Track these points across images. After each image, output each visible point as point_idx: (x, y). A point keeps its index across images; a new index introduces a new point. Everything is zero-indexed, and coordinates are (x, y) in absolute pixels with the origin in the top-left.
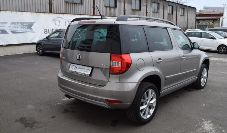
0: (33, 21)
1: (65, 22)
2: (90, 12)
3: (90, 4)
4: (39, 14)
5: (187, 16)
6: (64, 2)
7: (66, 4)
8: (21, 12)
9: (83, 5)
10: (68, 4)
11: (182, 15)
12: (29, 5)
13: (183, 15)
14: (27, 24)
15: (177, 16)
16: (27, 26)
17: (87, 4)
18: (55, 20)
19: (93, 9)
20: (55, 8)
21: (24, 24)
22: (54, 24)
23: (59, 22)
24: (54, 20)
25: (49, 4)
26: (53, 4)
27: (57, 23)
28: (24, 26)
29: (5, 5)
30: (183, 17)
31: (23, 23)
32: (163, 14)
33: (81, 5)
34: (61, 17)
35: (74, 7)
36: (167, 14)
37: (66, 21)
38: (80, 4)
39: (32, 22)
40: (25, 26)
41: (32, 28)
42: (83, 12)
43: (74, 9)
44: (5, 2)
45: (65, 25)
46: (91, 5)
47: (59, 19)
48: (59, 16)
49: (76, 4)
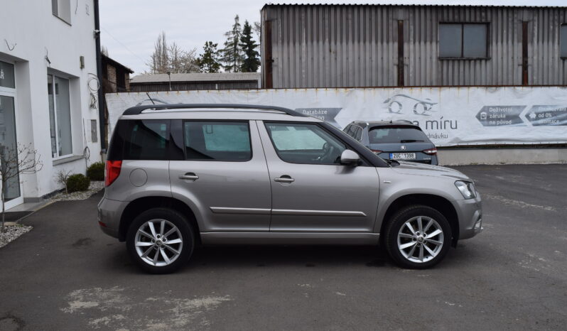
0: (338, 106)
1: (416, 106)
2: (510, 76)
3: (513, 58)
4: (351, 91)
6: (434, 60)
7: (439, 62)
8: (314, 90)
9: (488, 63)
10: (445, 63)
12: (351, 73)
14: (326, 112)
16: (324, 115)
17: (502, 58)
18: (390, 102)
19: (520, 69)
20: (411, 75)
21: (320, 112)
22: (387, 110)
23: (400, 105)
24: (386, 102)
25: (398, 66)
26: (407, 65)
27: (395, 107)
28: (318, 115)
29: (304, 76)
31: (318, 109)
33: (483, 62)
34: (404, 93)
35: (461, 68)
37: (418, 102)
38: (481, 60)
39: (336, 107)
40: (321, 115)
41: (335, 119)
42: (488, 78)
43: (461, 74)
44: (303, 71)
45: (415, 111)
46: (515, 58)
47: (400, 99)
48: (401, 93)
49: (470, 60)
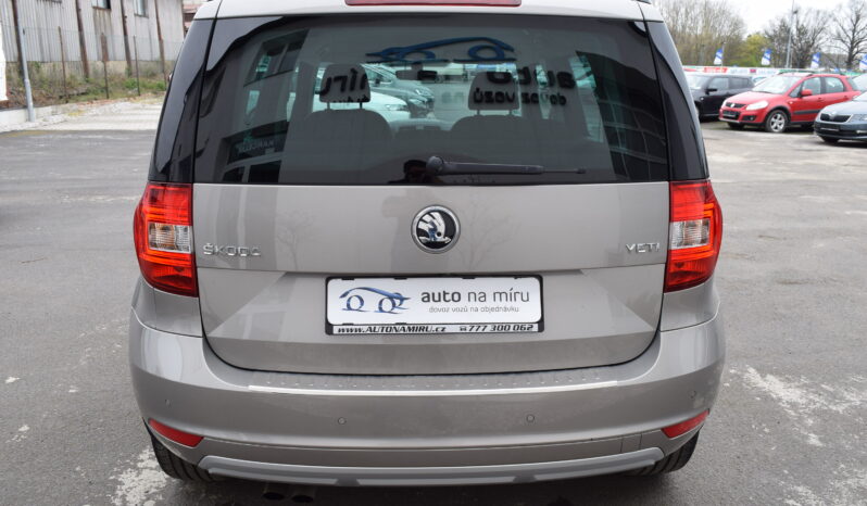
5: (157, 18)
11: (140, 13)
13: (145, 15)
15: (124, 18)
30: (144, 19)
32: (78, 10)
36: (91, 10)
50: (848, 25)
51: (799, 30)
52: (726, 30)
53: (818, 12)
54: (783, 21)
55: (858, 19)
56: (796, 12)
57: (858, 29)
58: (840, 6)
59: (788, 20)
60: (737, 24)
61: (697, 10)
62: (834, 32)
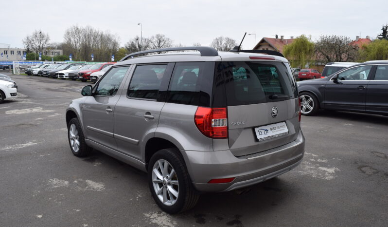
50: (156, 44)
51: (139, 47)
52: (111, 46)
53: (146, 40)
54: (133, 43)
55: (160, 42)
56: (137, 39)
57: (161, 46)
58: (153, 37)
59: (134, 42)
60: (115, 44)
61: (98, 39)
62: (152, 47)
